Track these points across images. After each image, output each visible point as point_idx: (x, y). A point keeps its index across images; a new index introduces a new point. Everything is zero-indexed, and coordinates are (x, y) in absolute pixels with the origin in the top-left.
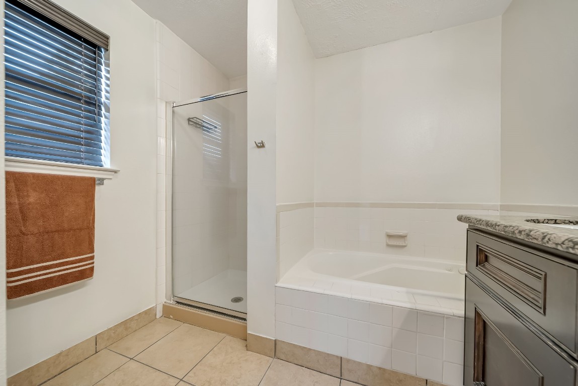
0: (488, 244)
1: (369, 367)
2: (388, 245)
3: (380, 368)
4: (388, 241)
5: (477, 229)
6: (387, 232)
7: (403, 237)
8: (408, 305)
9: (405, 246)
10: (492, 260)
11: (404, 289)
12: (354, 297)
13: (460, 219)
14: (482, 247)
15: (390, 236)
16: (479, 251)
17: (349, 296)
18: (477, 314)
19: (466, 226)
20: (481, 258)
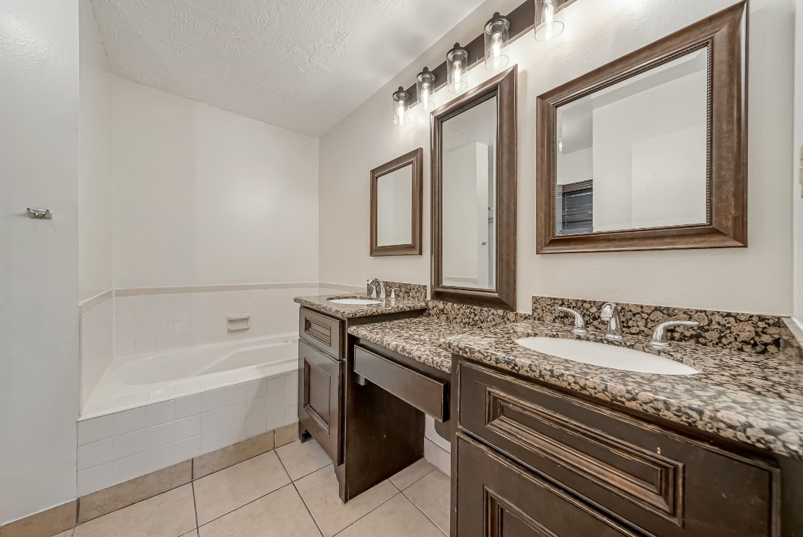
0: (312, 316)
1: (225, 449)
2: (230, 331)
3: (235, 444)
4: (229, 327)
5: (305, 307)
6: (228, 318)
7: (246, 319)
8: (261, 376)
9: (248, 329)
10: (313, 326)
11: (255, 366)
12: (208, 389)
13: (295, 300)
14: (308, 319)
15: (231, 321)
16: (307, 321)
17: (203, 390)
18: (306, 362)
19: (299, 305)
20: (307, 325)
